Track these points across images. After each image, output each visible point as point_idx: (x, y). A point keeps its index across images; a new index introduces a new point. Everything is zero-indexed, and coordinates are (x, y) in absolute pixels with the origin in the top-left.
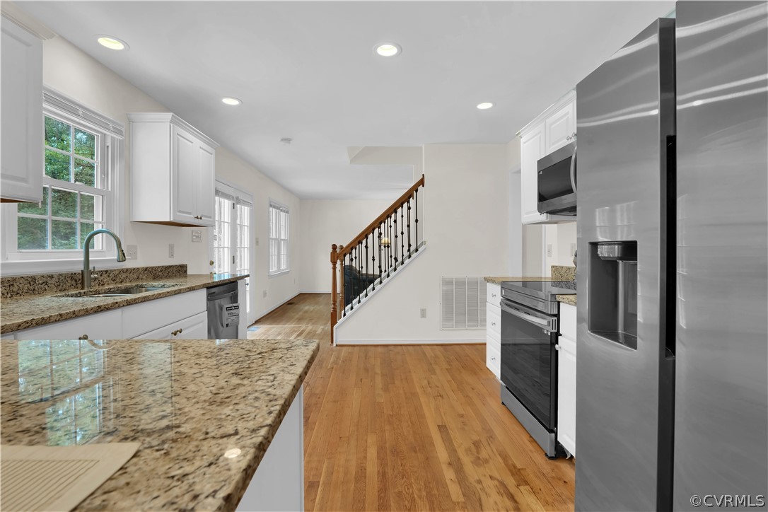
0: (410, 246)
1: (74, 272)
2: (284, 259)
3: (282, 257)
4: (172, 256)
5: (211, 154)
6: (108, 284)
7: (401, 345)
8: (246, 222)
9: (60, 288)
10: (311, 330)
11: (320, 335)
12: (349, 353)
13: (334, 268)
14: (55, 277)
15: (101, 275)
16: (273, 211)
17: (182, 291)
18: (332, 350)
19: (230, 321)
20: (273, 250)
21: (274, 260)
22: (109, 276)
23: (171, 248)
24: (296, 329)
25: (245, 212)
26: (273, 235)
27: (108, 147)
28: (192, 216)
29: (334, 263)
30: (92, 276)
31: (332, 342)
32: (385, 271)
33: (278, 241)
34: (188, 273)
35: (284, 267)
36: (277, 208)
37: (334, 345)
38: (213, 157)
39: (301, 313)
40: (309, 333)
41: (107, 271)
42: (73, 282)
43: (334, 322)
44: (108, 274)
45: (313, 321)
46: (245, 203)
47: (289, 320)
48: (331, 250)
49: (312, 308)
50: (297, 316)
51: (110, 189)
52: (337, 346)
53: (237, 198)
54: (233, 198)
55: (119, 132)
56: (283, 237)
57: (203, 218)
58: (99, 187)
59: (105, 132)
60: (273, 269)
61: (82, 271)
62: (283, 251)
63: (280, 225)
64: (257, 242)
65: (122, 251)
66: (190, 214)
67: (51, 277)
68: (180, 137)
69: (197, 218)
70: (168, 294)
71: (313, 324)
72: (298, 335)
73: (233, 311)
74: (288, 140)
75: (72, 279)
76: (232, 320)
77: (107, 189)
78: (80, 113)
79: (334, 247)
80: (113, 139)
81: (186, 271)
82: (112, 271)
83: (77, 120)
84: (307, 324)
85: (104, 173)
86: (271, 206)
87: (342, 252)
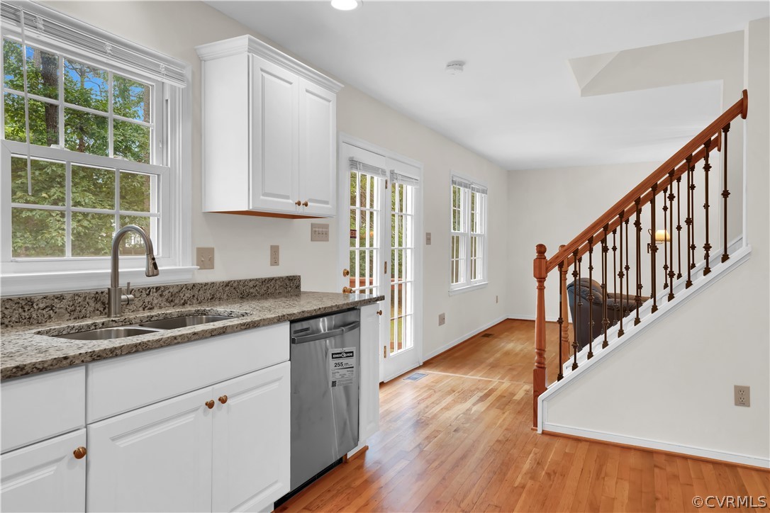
0: (707, 247)
1: (99, 291)
2: (479, 266)
4: (275, 261)
5: (329, 101)
6: (161, 308)
7: (685, 458)
9: (76, 314)
10: (506, 390)
11: (519, 403)
12: (566, 454)
13: (541, 289)
14: (68, 297)
15: (148, 295)
17: (228, 330)
18: (534, 442)
19: (338, 376)
22: (161, 295)
23: (275, 251)
24: (480, 387)
27: (167, 100)
28: (290, 201)
29: (541, 280)
30: (123, 297)
31: (536, 425)
32: (666, 286)
33: (467, 236)
34: (302, 289)
35: (478, 276)
36: (466, 186)
37: (539, 431)
38: (332, 107)
39: (498, 355)
40: (501, 397)
41: (157, 289)
42: (99, 305)
43: (539, 388)
44: (160, 292)
45: (515, 373)
46: (407, 179)
47: (474, 366)
48: (535, 255)
50: (491, 360)
51: (169, 166)
52: (544, 433)
53: (392, 173)
54: (384, 173)
55: (180, 77)
56: (477, 231)
57: (309, 204)
58: (155, 164)
59: (159, 79)
60: (458, 281)
61: (109, 289)
62: (479, 252)
63: (472, 213)
64: (428, 240)
65: (154, 259)
66: (287, 197)
67: (61, 298)
68: (265, 75)
69: (299, 204)
70: (197, 337)
71: (512, 379)
72: (482, 399)
73: (344, 361)
74: (458, 64)
75: (96, 300)
76: (343, 376)
77: (167, 165)
78: (108, 49)
79: (541, 249)
80: (173, 89)
81: (298, 287)
82: (166, 288)
83: (104, 60)
84: (502, 378)
85: (163, 141)
86: (454, 183)
87: (557, 257)
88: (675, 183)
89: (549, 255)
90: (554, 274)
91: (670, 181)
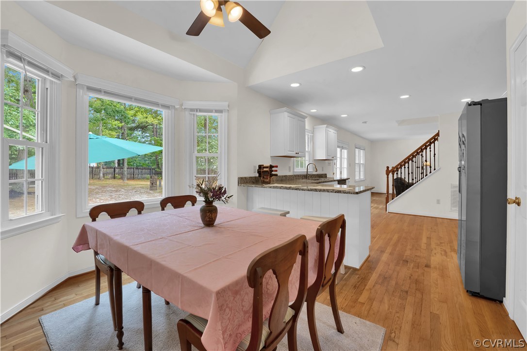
0: (431, 167)
2: (362, 173)
3: (361, 172)
4: (323, 170)
5: (336, 134)
8: (346, 156)
11: (380, 208)
12: (394, 215)
13: (388, 177)
16: (357, 150)
18: (386, 214)
20: (357, 169)
21: (357, 173)
25: (345, 152)
26: (357, 162)
29: (388, 175)
30: (308, 176)
31: (386, 211)
33: (359, 164)
35: (362, 177)
36: (359, 149)
37: (387, 212)
40: (375, 207)
43: (387, 201)
46: (345, 148)
48: (386, 169)
49: (377, 199)
54: (341, 147)
56: (362, 162)
60: (357, 178)
61: (306, 174)
62: (362, 169)
63: (360, 157)
69: (332, 157)
71: (377, 204)
79: (388, 168)
81: (327, 176)
85: (308, 146)
86: (356, 148)
87: (391, 170)
88: (414, 158)
89: (390, 169)
90: (391, 175)
91: (413, 158)
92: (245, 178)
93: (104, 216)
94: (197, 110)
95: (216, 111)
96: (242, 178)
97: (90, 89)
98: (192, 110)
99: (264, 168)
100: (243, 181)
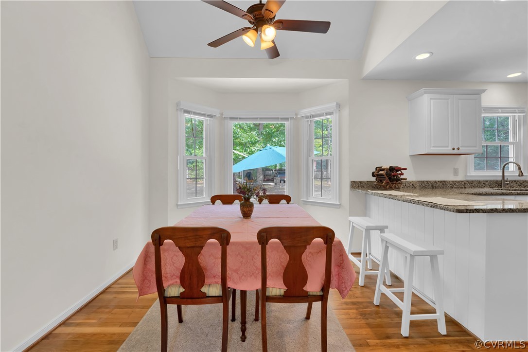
1: (497, 180)
6: (516, 187)
9: (491, 186)
14: (489, 181)
22: (516, 183)
27: (516, 120)
30: (506, 183)
51: (518, 141)
55: (523, 112)
58: (512, 141)
59: (514, 114)
65: (521, 171)
75: (496, 183)
78: (500, 111)
80: (519, 116)
82: (518, 181)
83: (498, 114)
85: (515, 133)
92: (361, 182)
93: (218, 202)
94: (311, 116)
95: (327, 114)
96: (354, 182)
97: (232, 118)
98: (307, 117)
99: (381, 170)
100: (357, 185)
